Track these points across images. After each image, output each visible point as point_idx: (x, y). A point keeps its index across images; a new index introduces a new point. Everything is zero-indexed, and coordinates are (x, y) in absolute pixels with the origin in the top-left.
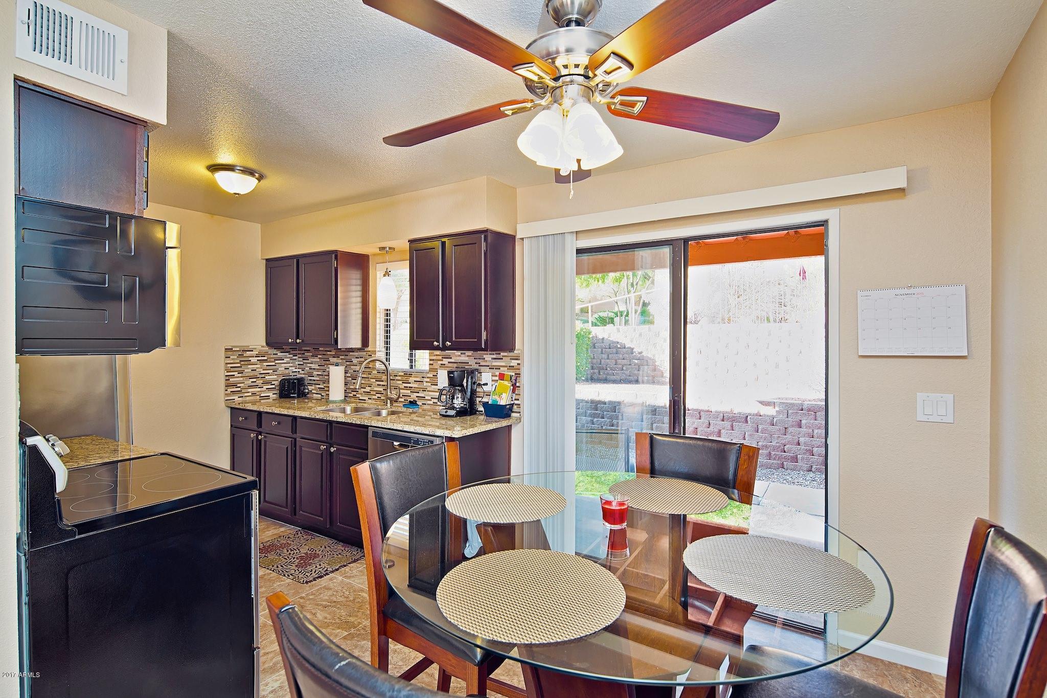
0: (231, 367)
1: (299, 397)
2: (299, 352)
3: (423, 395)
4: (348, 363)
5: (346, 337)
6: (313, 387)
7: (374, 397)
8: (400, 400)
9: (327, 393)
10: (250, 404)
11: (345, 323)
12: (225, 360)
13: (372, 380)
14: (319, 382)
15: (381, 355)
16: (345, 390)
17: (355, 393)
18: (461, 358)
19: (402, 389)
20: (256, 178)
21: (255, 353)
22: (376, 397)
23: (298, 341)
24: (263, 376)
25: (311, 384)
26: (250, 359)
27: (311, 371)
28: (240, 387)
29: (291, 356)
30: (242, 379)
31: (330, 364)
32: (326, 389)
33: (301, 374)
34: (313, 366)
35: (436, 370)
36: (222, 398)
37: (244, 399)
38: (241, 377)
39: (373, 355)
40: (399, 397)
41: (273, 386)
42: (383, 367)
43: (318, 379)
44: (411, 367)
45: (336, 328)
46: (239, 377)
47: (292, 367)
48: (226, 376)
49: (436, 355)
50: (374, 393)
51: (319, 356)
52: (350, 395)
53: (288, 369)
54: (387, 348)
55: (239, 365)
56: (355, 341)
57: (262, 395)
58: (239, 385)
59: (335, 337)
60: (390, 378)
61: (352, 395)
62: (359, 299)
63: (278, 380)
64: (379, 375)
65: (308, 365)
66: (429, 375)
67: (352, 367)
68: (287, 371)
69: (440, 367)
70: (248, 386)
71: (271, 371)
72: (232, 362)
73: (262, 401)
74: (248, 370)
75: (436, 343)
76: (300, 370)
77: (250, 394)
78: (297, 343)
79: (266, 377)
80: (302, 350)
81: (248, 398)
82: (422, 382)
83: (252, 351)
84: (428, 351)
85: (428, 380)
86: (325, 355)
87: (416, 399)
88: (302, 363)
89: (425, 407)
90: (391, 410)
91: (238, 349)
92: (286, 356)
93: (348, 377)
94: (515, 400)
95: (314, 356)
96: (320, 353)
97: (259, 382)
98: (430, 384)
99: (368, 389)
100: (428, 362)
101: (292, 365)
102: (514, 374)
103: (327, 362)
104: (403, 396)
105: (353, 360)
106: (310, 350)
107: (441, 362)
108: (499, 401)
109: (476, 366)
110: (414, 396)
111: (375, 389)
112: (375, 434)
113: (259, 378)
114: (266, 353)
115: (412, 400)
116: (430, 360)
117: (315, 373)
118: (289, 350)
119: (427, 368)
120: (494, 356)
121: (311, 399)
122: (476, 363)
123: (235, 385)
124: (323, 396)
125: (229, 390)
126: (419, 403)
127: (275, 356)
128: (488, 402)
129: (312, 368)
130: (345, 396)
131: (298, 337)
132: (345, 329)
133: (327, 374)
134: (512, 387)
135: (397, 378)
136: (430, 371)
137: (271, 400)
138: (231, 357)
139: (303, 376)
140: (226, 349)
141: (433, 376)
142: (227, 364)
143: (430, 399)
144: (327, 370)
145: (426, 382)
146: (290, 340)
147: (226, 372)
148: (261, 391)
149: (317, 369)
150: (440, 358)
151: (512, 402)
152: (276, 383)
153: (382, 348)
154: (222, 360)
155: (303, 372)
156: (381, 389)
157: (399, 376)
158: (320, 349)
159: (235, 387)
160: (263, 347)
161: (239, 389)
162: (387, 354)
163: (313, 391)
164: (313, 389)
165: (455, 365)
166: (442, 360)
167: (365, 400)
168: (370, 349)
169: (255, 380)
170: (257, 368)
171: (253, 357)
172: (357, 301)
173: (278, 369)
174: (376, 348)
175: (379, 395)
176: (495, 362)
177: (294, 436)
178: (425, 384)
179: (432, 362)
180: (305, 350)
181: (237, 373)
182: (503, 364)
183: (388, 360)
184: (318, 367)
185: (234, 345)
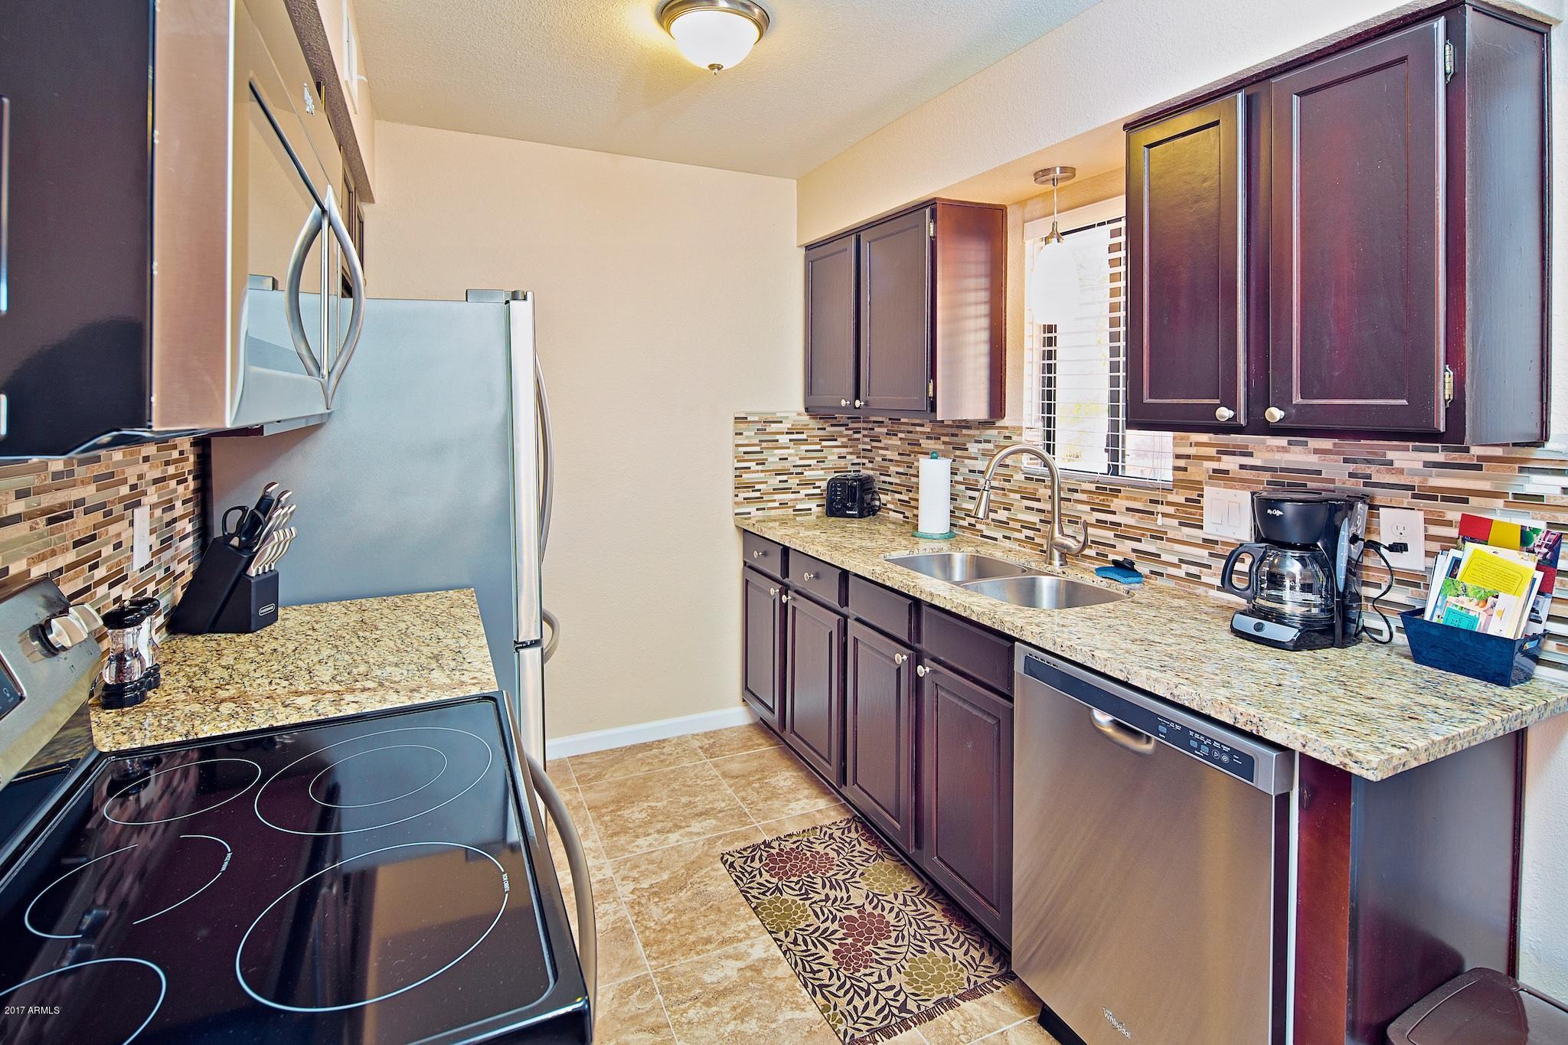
0: (745, 453)
1: (861, 516)
2: (865, 425)
3: (1152, 548)
4: (958, 453)
5: (954, 395)
6: (889, 498)
7: (1016, 535)
8: (1087, 552)
9: (915, 512)
10: (777, 523)
11: (954, 363)
12: (734, 439)
13: (1012, 495)
14: (899, 488)
15: (1034, 437)
16: (951, 512)
17: (973, 520)
18: (1288, 457)
19: (1092, 525)
20: (756, 22)
21: (784, 427)
22: (1021, 536)
23: (858, 403)
24: (799, 470)
25: (886, 491)
26: (778, 437)
27: (886, 464)
28: (760, 490)
29: (851, 432)
30: (762, 475)
31: (921, 453)
32: (913, 503)
33: (867, 469)
34: (889, 454)
35: (1197, 486)
36: (729, 510)
37: (766, 513)
38: (762, 471)
39: (1014, 438)
40: (1085, 545)
41: (818, 491)
42: (1038, 468)
43: (898, 481)
44: (1114, 470)
45: (933, 375)
46: (758, 471)
47: (851, 453)
48: (736, 469)
49: (1198, 444)
50: (1018, 526)
51: (901, 435)
52: (962, 522)
53: (845, 457)
54: (1049, 422)
55: (757, 449)
56: (976, 407)
57: (798, 507)
58: (757, 487)
59: (931, 394)
60: (1059, 494)
61: (965, 523)
62: (984, 309)
63: (825, 480)
64: (1031, 486)
65: (881, 452)
66: (1171, 498)
67: (967, 461)
68: (842, 462)
69: (1210, 477)
70: (774, 489)
71: (813, 462)
72: (746, 442)
73: (798, 518)
74: (773, 458)
75: (1224, 413)
76: (866, 461)
77: (777, 504)
78: (855, 408)
79: (806, 473)
80: (870, 422)
81: (773, 513)
82: (1152, 513)
83: (781, 422)
84: (1171, 434)
85: (1171, 510)
86: (911, 432)
87: (1133, 557)
88: (869, 447)
89: (1160, 582)
90: (1064, 578)
91: (756, 419)
92: (841, 432)
93: (957, 482)
94: (1550, 618)
95: (891, 434)
96: (903, 428)
97: (793, 482)
98: (1175, 522)
99: (1002, 515)
100: (1170, 462)
101: (851, 450)
102: (1542, 525)
103: (916, 449)
104: (1092, 542)
105: (968, 445)
106: (883, 422)
107: (1215, 465)
108: (1482, 620)
109: (1358, 485)
110: (1124, 550)
111: (1021, 516)
112: (1033, 668)
113: (792, 474)
114: (806, 427)
115: (1120, 559)
116: (1178, 457)
117: (893, 469)
118: (844, 421)
119: (1169, 475)
120: (1440, 457)
121: (884, 521)
122: (1351, 475)
123: (750, 486)
124: (908, 518)
125: (742, 495)
126: (1142, 568)
127: (821, 433)
128: (1422, 611)
129: (888, 457)
130: (951, 524)
131: (857, 396)
132: (954, 377)
133: (915, 473)
134: (1540, 575)
135: (1076, 496)
136: (1174, 486)
137: (813, 517)
138: (744, 433)
139: (871, 473)
140: (736, 418)
141: (1187, 500)
142: (738, 446)
143: (1176, 561)
144: (916, 464)
145: (1164, 515)
146: (843, 403)
147: (736, 460)
148: (796, 500)
149: (896, 461)
150: (1212, 452)
151: (1538, 629)
152: (824, 485)
153: (1036, 421)
154: (730, 440)
155: (870, 465)
156: (1034, 518)
157: (1084, 491)
158: (903, 420)
159: (751, 490)
160: (799, 414)
161: (758, 494)
162: (1049, 436)
163: (889, 506)
164: (888, 502)
165: (1266, 476)
166: (1219, 460)
167: (996, 539)
168: (1006, 422)
169: (784, 478)
170: (789, 455)
171: (782, 433)
172: (979, 313)
173: (826, 458)
174: (1021, 420)
175: (1031, 533)
176: (1439, 475)
177: (844, 610)
178: (1160, 520)
179: (1182, 463)
180: (874, 422)
181: (755, 463)
182: (1486, 486)
183: (1049, 448)
184: (898, 458)
185: (750, 410)
